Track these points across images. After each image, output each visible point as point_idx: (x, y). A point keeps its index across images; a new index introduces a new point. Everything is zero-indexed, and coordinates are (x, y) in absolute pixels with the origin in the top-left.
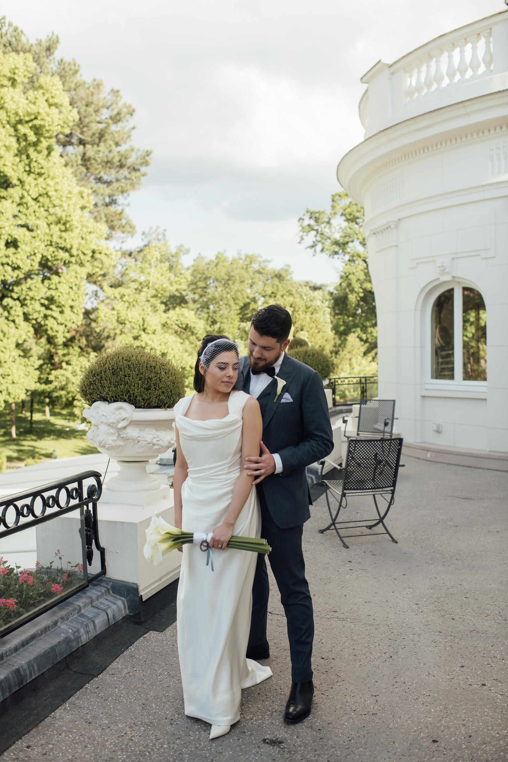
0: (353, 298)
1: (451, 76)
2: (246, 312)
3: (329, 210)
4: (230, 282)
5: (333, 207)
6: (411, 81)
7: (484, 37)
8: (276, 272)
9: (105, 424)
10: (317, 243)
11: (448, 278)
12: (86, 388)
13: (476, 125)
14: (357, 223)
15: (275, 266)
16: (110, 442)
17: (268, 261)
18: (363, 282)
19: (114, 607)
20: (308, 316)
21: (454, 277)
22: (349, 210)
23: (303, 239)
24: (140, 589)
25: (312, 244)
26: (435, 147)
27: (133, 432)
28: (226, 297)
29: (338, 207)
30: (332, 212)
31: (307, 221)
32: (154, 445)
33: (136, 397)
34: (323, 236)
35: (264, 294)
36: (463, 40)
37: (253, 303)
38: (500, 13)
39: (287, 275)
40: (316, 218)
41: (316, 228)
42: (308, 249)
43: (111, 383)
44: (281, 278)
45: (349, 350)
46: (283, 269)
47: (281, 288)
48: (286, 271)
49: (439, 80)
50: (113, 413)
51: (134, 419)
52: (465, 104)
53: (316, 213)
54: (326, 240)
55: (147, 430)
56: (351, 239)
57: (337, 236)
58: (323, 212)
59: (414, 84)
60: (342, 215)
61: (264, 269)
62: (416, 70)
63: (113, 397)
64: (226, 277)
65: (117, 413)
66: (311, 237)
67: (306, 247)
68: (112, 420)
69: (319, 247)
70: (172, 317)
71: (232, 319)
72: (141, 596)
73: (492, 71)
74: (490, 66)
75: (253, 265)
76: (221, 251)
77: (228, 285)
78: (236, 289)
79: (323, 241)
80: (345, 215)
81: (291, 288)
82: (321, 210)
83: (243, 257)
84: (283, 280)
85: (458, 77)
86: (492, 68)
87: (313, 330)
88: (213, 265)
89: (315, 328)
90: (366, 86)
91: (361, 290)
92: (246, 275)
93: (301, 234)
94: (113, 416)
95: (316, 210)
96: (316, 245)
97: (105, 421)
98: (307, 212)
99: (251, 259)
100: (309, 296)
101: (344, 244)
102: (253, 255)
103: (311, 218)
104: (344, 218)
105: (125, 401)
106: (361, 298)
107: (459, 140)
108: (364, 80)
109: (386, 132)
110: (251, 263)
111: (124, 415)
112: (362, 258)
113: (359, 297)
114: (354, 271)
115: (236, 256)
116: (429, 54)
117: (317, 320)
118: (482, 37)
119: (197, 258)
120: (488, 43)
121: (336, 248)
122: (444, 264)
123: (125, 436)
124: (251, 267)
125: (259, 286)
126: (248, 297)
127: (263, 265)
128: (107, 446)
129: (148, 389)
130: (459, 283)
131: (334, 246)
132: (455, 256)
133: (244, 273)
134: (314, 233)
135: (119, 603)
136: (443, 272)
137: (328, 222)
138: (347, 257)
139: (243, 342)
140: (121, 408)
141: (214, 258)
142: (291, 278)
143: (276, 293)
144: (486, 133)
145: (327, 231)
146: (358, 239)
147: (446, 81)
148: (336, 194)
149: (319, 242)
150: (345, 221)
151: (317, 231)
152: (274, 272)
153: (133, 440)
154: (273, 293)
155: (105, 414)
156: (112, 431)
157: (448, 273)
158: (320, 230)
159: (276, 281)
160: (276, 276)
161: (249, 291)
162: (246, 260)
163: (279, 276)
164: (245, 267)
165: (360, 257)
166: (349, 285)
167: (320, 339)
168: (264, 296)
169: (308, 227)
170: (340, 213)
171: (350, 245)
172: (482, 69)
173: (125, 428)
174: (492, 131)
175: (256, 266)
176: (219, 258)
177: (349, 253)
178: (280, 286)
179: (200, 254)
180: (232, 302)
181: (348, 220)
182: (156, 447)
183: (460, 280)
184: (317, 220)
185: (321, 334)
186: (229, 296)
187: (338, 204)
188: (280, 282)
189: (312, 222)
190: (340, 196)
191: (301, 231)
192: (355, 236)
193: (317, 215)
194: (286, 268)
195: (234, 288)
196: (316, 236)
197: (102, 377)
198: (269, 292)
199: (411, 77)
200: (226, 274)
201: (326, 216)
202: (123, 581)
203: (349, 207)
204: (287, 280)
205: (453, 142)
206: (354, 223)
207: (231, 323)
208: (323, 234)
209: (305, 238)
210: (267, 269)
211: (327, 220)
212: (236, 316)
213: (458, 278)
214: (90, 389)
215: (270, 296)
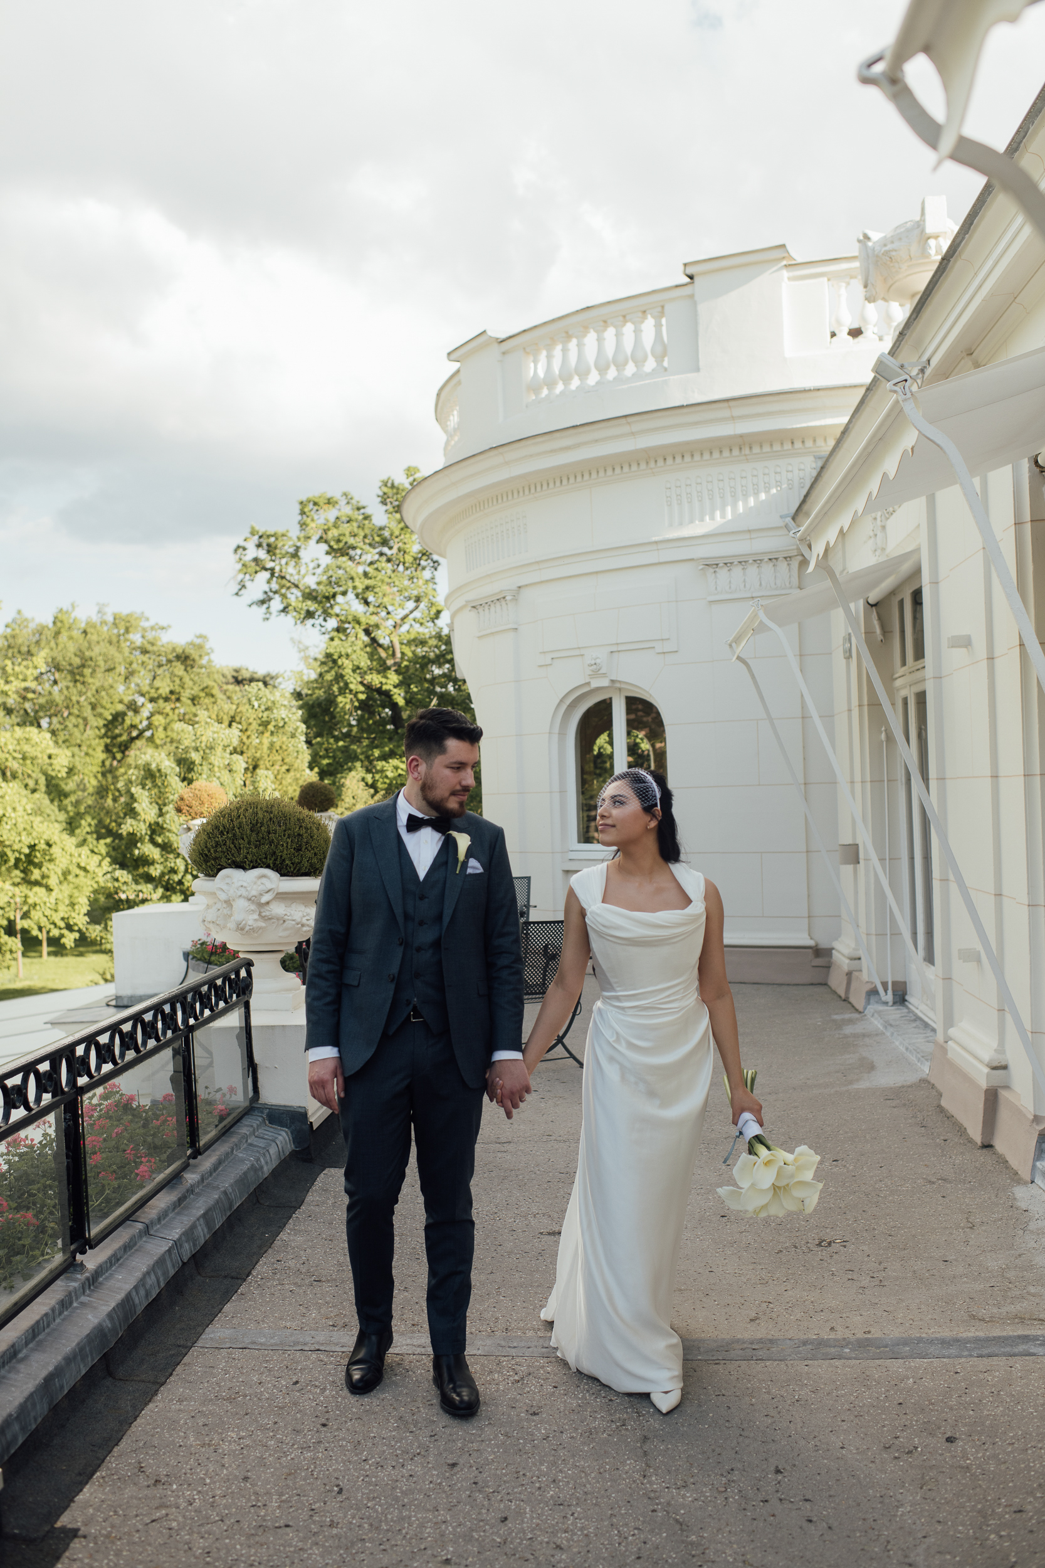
0: (344, 702)
1: (602, 370)
2: (117, 731)
3: (295, 532)
4: (87, 671)
5: (303, 525)
6: (537, 368)
7: (653, 317)
8: (179, 650)
9: (244, 897)
10: (271, 594)
11: (605, 683)
12: (209, 851)
13: (646, 451)
14: (351, 558)
15: (177, 637)
16: (250, 922)
17: (163, 628)
18: (365, 673)
19: (280, 1138)
20: (266, 739)
21: (613, 681)
22: (334, 533)
23: (244, 586)
24: (310, 1113)
25: (261, 597)
26: (579, 478)
27: (278, 909)
28: (78, 702)
29: (313, 525)
30: (302, 535)
31: (252, 552)
32: (303, 925)
33: (284, 860)
34: (284, 582)
35: (153, 694)
36: (621, 318)
37: (130, 714)
38: (677, 286)
39: (201, 656)
40: (269, 545)
41: (270, 565)
42: (254, 607)
43: (249, 843)
44: (189, 662)
45: (347, 805)
46: (192, 644)
47: (188, 683)
48: (200, 647)
49: (583, 374)
50: (255, 883)
51: (280, 891)
52: (630, 419)
53: (269, 536)
54: (288, 588)
55: (294, 905)
56: (342, 589)
57: (311, 582)
58: (283, 535)
59: (541, 374)
60: (320, 540)
61: (153, 644)
62: (544, 353)
63: (251, 862)
64: (77, 661)
65: (259, 882)
66: (260, 584)
67: (250, 603)
68: (254, 893)
69: (276, 604)
70: (6, 744)
71: (89, 746)
72: (311, 1123)
73: (666, 369)
74: (663, 361)
75: (131, 636)
76: (66, 606)
77: (82, 675)
78: (98, 684)
79: (283, 591)
80: (326, 542)
81: (211, 683)
82: (280, 530)
83: (110, 619)
84: (192, 667)
85: (612, 373)
86: (666, 364)
87: (277, 767)
88: (49, 634)
89: (280, 763)
90: (457, 365)
91: (362, 689)
92: (118, 657)
93: (241, 576)
94: (255, 887)
95: (271, 531)
96: (270, 599)
97: (245, 894)
98: (253, 533)
99: (125, 624)
100: (264, 700)
101: (328, 598)
102: (129, 615)
103: (259, 546)
104: (324, 547)
105: (268, 867)
106: (361, 702)
107: (618, 470)
108: (453, 356)
109: (501, 450)
110: (127, 630)
111: (269, 886)
112: (363, 627)
113: (358, 700)
114: (349, 651)
115: (95, 618)
116: (567, 332)
117: (284, 747)
118: (649, 316)
119: (14, 621)
120: (658, 326)
121: (312, 606)
122: (598, 661)
123: (268, 913)
124: (126, 640)
125: (142, 679)
126: (121, 702)
127: (150, 636)
128: (247, 928)
129: (298, 850)
130: (620, 689)
131: (309, 603)
132: (614, 648)
133: (112, 651)
134: (266, 575)
135: (284, 1134)
136: (596, 673)
137: (295, 555)
138: (332, 623)
139: (146, 793)
140: (264, 876)
141: (49, 621)
142: (210, 661)
143: (179, 693)
144: (660, 462)
145: (291, 571)
146: (355, 588)
147: (593, 378)
148: (309, 501)
149: (275, 592)
150: (328, 553)
151: (272, 570)
152: (174, 650)
153: (278, 919)
154: (172, 692)
155: (245, 884)
156: (253, 907)
157: (604, 675)
158: (277, 569)
159: (179, 669)
160: (178, 657)
161: (121, 688)
162: (115, 624)
163: (185, 659)
164: (115, 640)
165: (359, 623)
166: (340, 677)
167: (290, 784)
168: (152, 700)
169: (253, 564)
170: (316, 537)
171: (340, 599)
172: (650, 365)
173: (268, 903)
174: (670, 461)
175: (136, 638)
176: (61, 622)
177: (337, 615)
178: (187, 679)
179: (19, 612)
180: (88, 712)
181: (331, 551)
182: (305, 929)
183: (623, 686)
184: (271, 550)
185: (292, 773)
186: (82, 699)
187: (313, 520)
188: (186, 670)
189: (262, 554)
190: (315, 504)
191: (240, 571)
192: (350, 584)
193: (272, 540)
194: (198, 641)
195: (95, 682)
196: (269, 582)
197: (234, 835)
198: (164, 691)
199: (536, 362)
200: (76, 655)
201: (291, 543)
202: (285, 1106)
203: (335, 526)
204: (201, 667)
205: (609, 472)
206: (345, 558)
207: (87, 754)
208: (283, 578)
209: (248, 584)
210: (159, 643)
211: (291, 550)
212: (97, 741)
213: (620, 682)
214: (216, 851)
215: (166, 699)
